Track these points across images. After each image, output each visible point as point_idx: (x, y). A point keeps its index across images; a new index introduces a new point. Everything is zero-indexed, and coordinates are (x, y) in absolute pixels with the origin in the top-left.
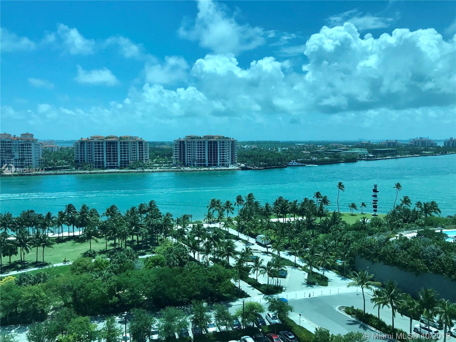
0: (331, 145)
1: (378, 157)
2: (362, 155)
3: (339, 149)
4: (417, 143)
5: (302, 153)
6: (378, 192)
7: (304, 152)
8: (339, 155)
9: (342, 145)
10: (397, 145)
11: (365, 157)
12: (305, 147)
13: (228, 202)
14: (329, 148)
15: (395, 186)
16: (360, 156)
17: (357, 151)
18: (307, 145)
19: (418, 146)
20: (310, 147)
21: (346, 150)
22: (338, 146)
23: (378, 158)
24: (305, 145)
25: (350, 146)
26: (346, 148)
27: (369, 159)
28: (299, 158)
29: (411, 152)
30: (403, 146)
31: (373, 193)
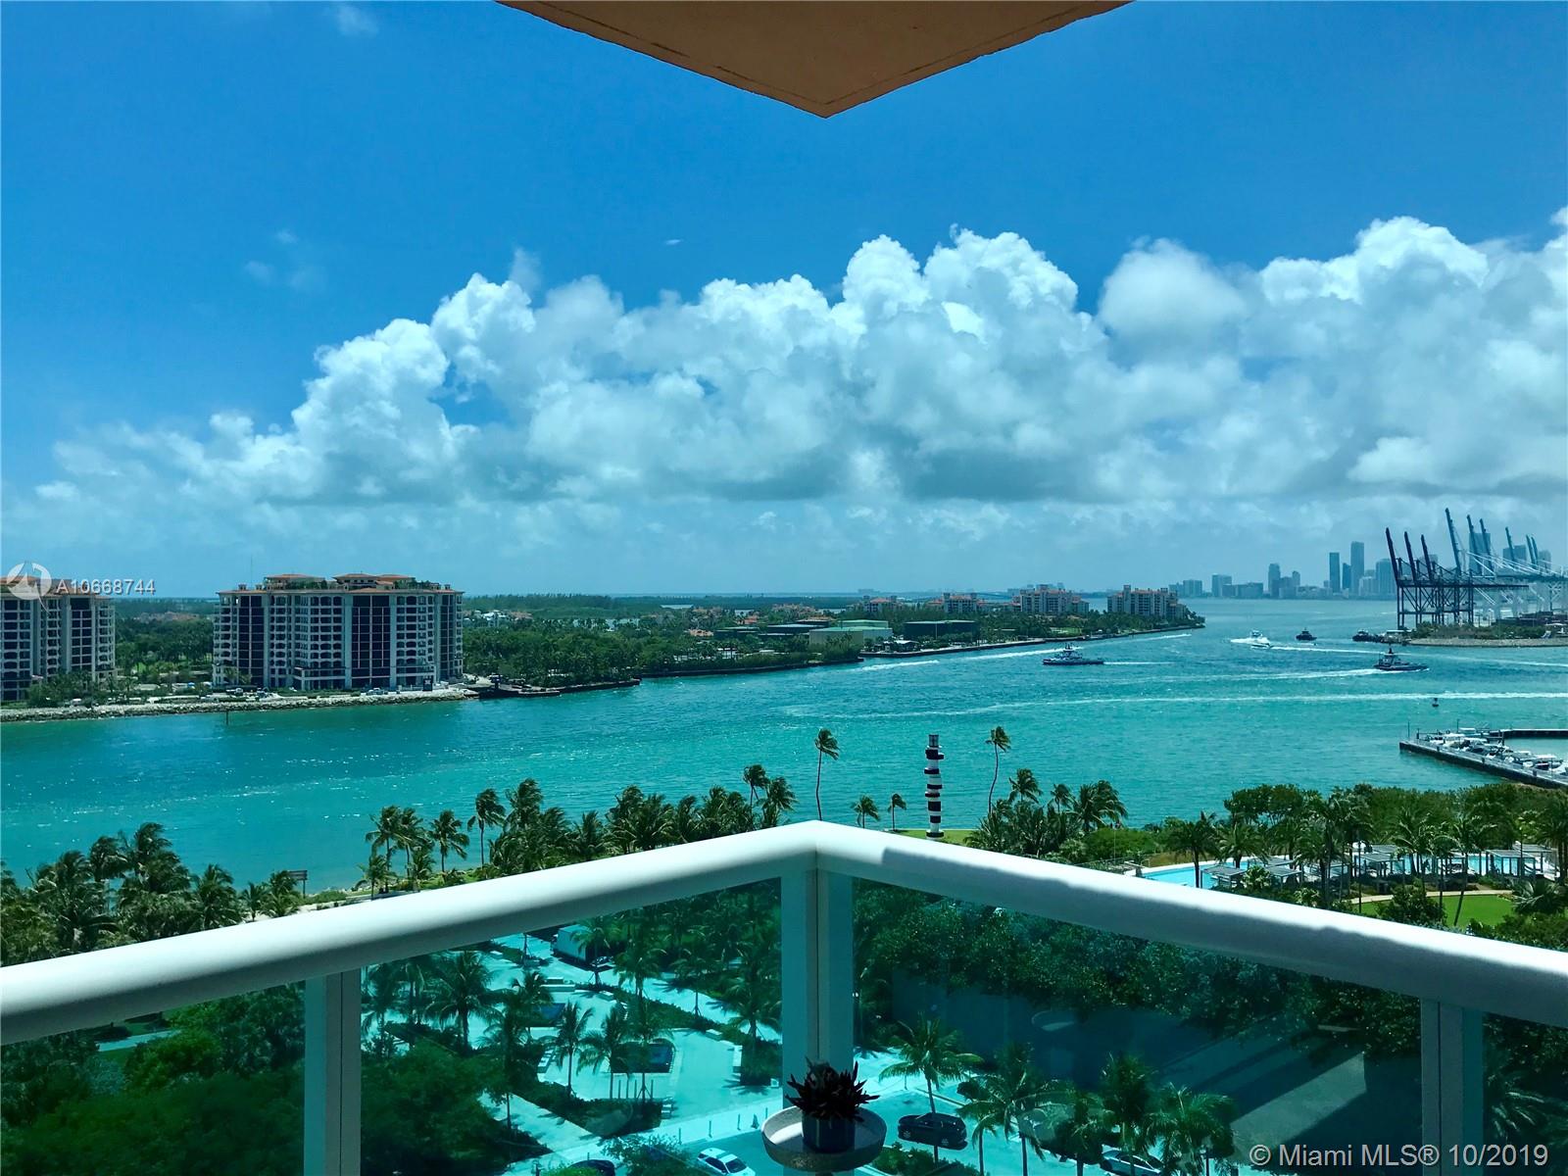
0: (776, 609)
1: (924, 648)
2: (874, 639)
3: (804, 623)
4: (1033, 600)
5: (688, 636)
6: (942, 757)
7: (694, 633)
8: (804, 642)
9: (813, 610)
10: (975, 608)
11: (882, 648)
12: (695, 615)
13: (446, 817)
14: (772, 619)
15: (990, 739)
16: (869, 643)
17: (859, 627)
18: (702, 610)
19: (1037, 612)
20: (712, 616)
21: (826, 625)
22: (800, 614)
23: (923, 651)
24: (695, 610)
25: (837, 612)
26: (825, 619)
27: (896, 653)
28: (679, 654)
29: (1019, 628)
30: (994, 613)
31: (929, 764)
